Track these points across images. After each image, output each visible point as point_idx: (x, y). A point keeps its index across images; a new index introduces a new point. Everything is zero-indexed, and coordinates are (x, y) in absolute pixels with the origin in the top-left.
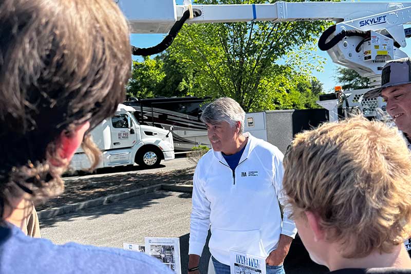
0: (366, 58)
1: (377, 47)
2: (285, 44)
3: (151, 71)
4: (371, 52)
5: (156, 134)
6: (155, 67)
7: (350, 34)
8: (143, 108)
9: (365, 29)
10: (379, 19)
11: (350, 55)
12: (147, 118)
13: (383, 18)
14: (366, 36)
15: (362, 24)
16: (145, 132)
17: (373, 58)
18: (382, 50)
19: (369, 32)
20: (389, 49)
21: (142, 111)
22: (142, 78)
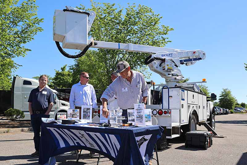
0: (163, 70)
1: (168, 65)
2: (134, 65)
3: (65, 77)
4: (166, 67)
5: (67, 105)
6: (68, 75)
7: (157, 59)
8: (61, 93)
9: (163, 58)
10: (170, 54)
11: (157, 67)
12: (62, 98)
13: (171, 55)
14: (163, 61)
15: (162, 55)
16: (62, 104)
17: (166, 69)
18: (170, 67)
19: (165, 59)
20: (173, 66)
21: (60, 94)
22: (60, 80)
